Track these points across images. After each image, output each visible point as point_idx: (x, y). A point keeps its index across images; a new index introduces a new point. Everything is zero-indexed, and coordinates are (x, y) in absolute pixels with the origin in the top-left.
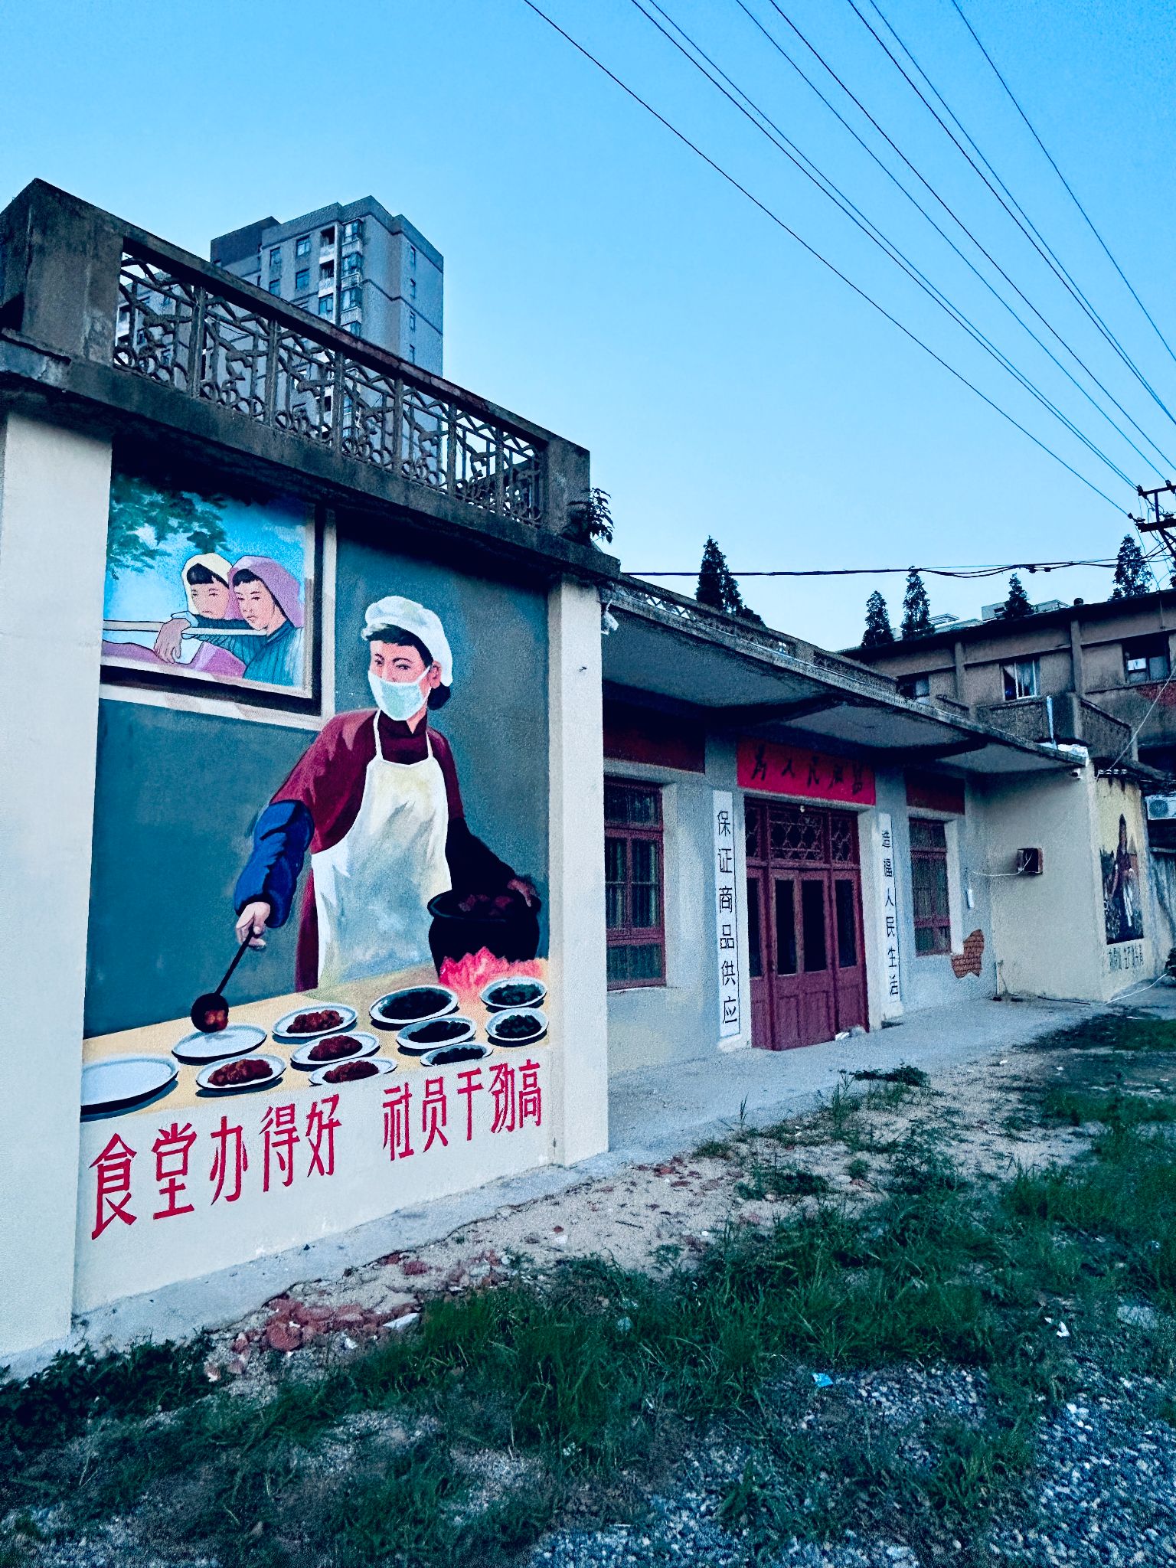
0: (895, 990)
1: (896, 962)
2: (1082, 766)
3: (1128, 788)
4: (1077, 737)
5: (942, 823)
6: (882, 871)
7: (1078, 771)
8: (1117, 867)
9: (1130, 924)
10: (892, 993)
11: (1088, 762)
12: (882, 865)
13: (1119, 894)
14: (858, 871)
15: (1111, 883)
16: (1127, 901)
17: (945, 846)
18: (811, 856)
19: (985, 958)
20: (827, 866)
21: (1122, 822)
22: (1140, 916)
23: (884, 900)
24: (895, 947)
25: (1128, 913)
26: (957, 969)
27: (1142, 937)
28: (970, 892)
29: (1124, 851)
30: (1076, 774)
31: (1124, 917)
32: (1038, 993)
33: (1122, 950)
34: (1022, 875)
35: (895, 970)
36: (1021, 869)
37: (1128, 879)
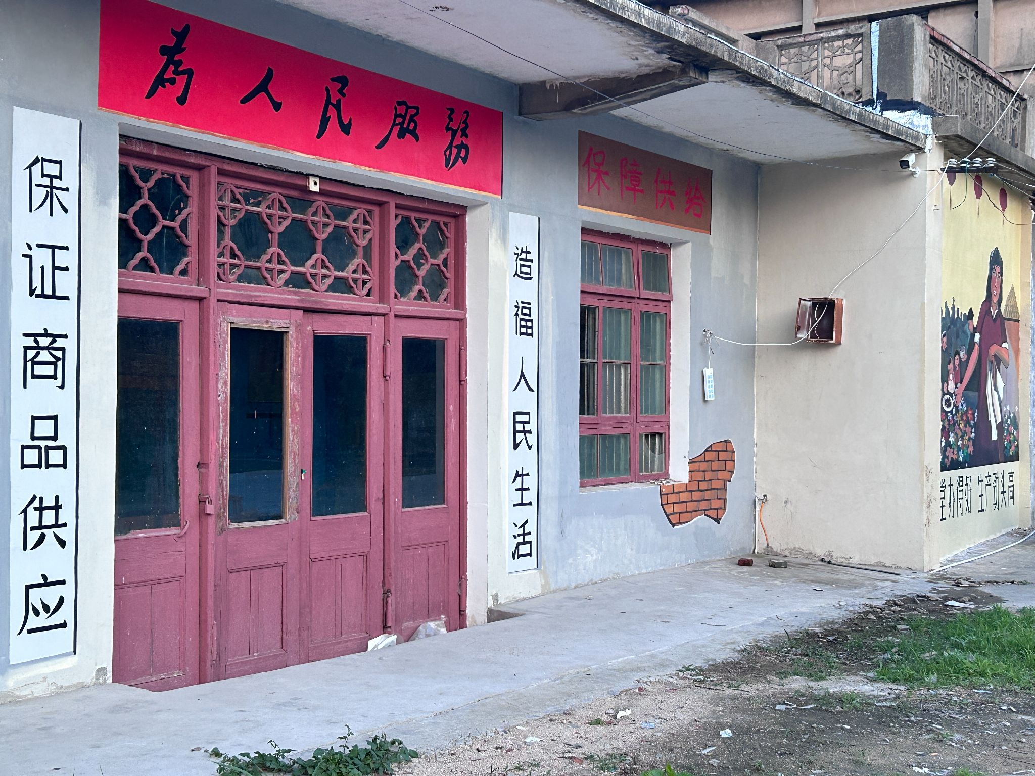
0: (524, 549)
1: (529, 496)
2: (919, 150)
3: (1011, 204)
4: (917, 98)
5: (665, 246)
6: (510, 323)
7: (911, 158)
8: (977, 337)
9: (995, 437)
10: (516, 555)
11: (930, 143)
12: (509, 312)
13: (977, 384)
14: (462, 322)
15: (964, 365)
16: (993, 397)
17: (669, 290)
18: (341, 286)
19: (734, 491)
20: (382, 308)
21: (996, 260)
22: (1015, 425)
23: (510, 377)
24: (532, 470)
25: (991, 417)
26: (670, 510)
27: (1015, 458)
28: (708, 372)
29: (992, 310)
30: (905, 164)
31: (983, 425)
32: (820, 552)
33: (975, 479)
34: (804, 345)
35: (529, 513)
36: (803, 335)
37: (998, 360)
